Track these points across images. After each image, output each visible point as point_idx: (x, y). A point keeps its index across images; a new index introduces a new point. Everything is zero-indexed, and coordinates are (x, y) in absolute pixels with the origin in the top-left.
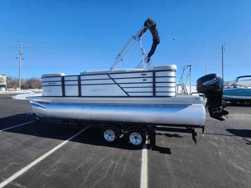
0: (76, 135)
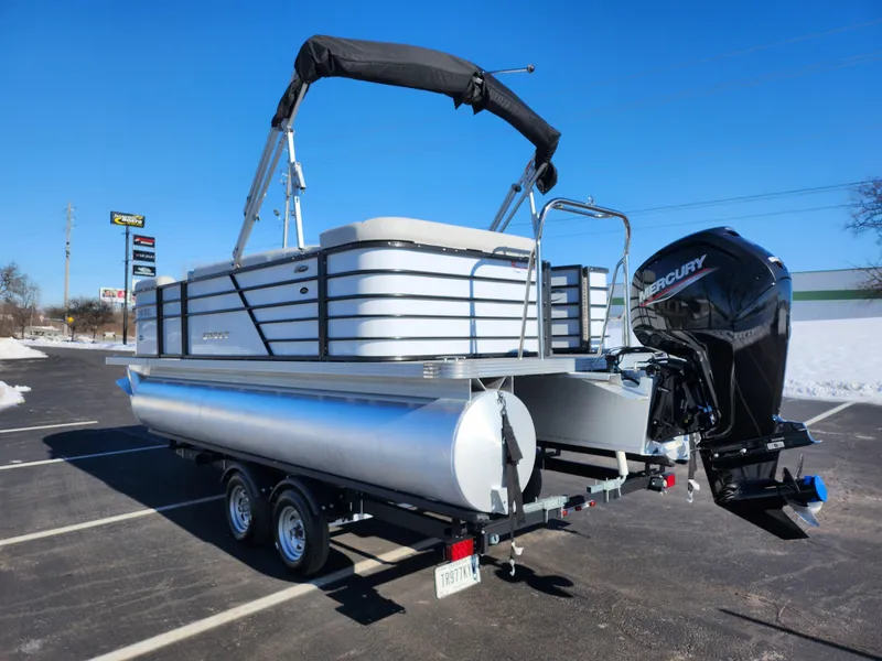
0: (185, 504)
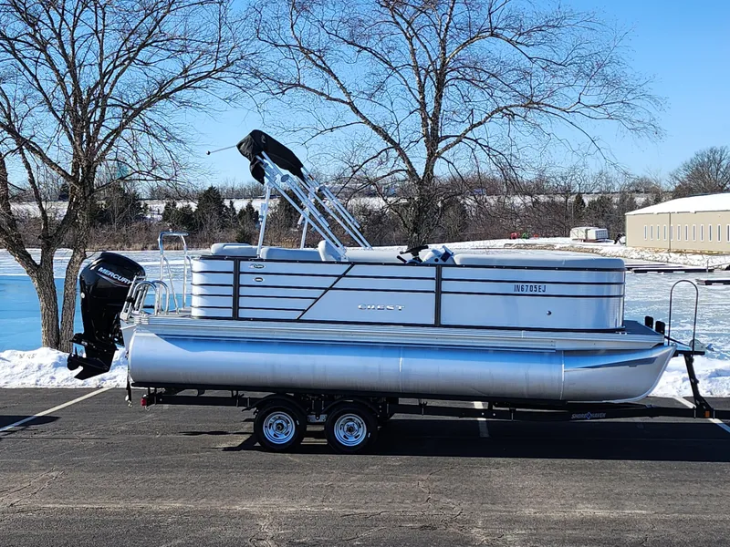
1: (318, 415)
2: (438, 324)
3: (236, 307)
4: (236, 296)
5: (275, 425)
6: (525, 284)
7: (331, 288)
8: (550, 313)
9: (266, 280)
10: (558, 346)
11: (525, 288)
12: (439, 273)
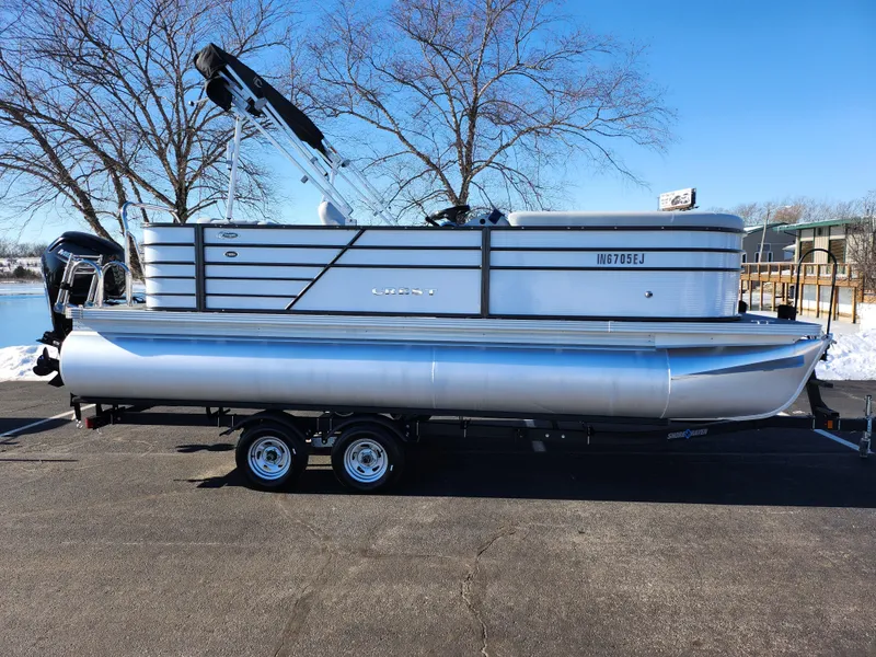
1: (324, 438)
2: (485, 313)
3: (202, 294)
4: (201, 279)
5: (265, 455)
6: (613, 253)
7: (333, 264)
8: (650, 295)
9: (243, 255)
10: (660, 342)
11: (614, 258)
12: (486, 239)
